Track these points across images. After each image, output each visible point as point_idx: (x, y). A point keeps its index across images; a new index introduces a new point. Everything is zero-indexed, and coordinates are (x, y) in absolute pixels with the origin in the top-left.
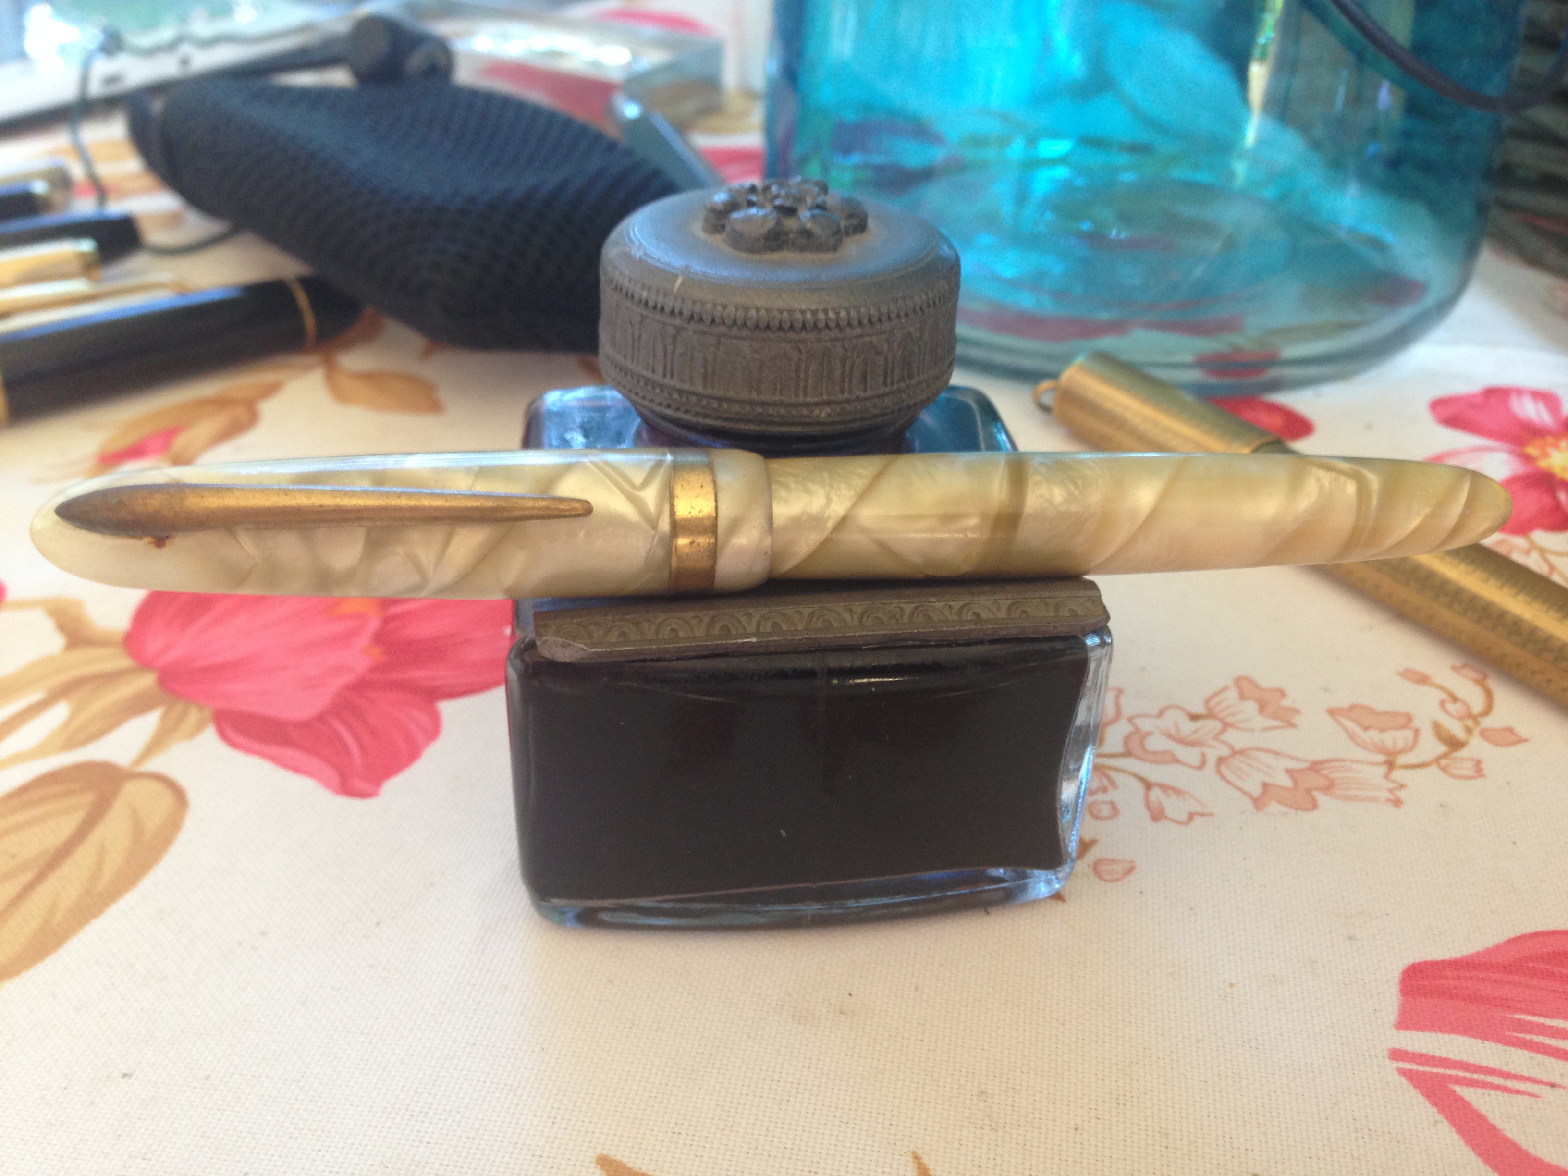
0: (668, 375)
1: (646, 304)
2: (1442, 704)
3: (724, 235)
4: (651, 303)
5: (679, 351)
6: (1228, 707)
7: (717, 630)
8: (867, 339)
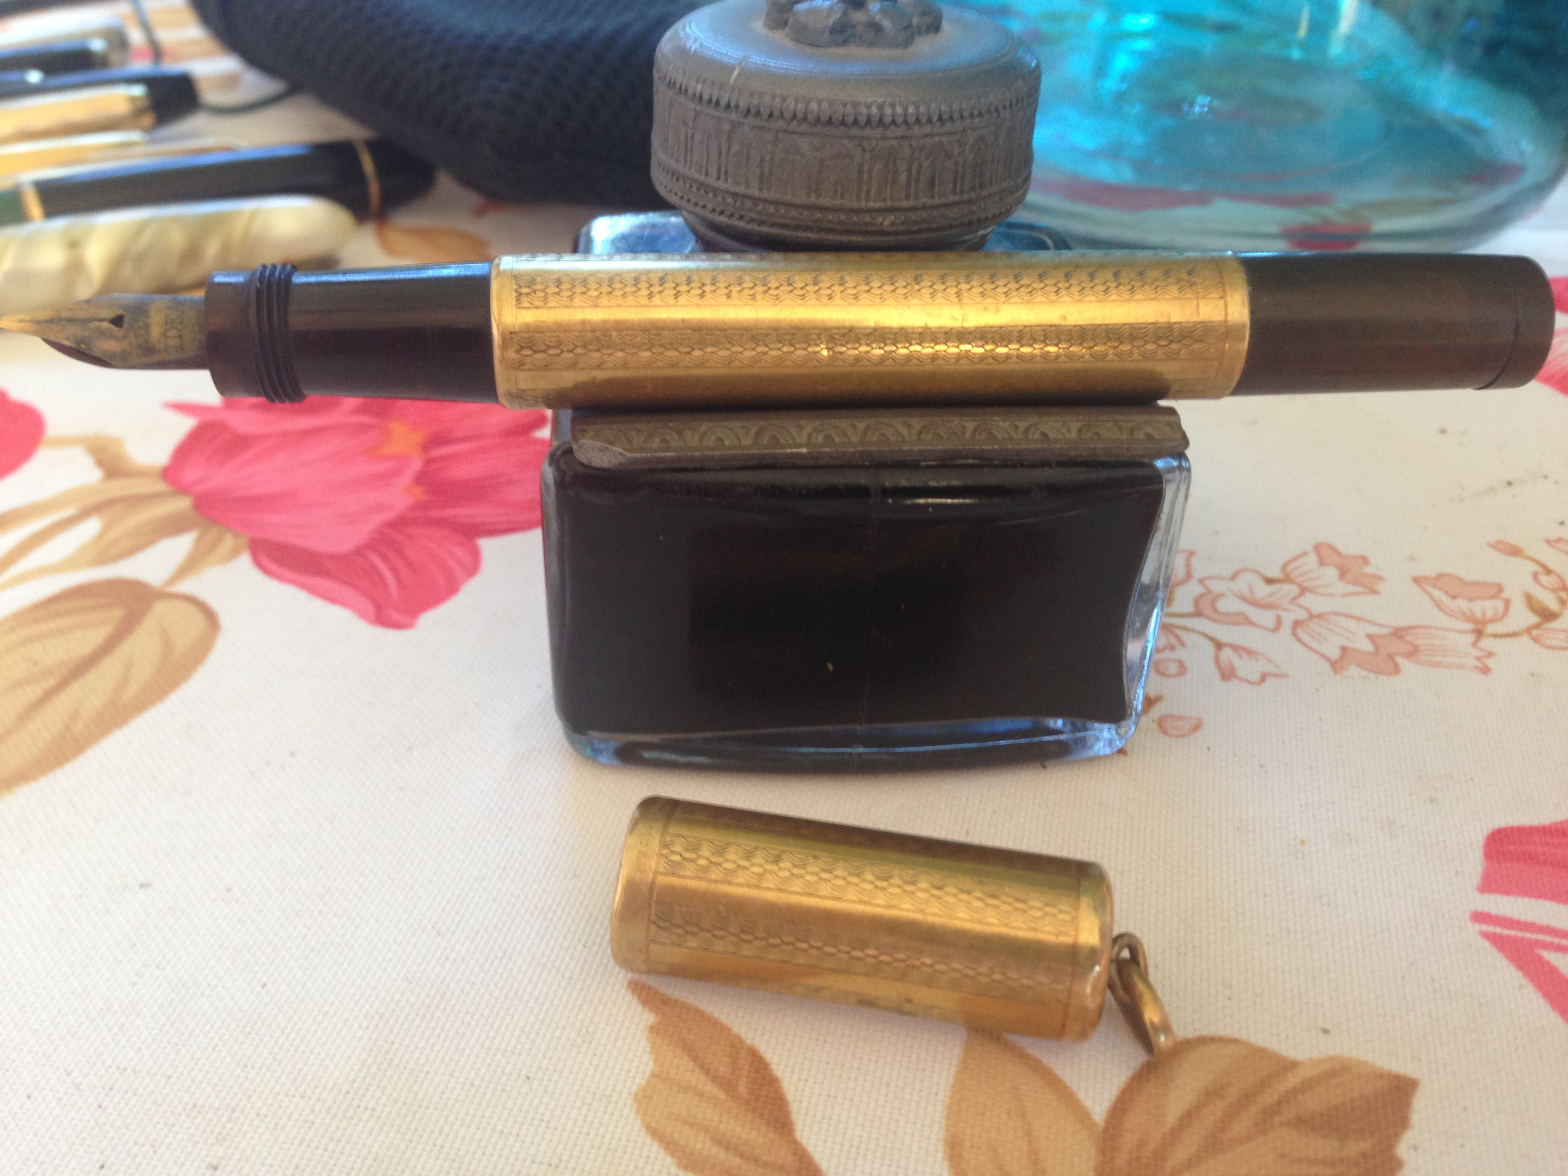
0: (723, 177)
1: (701, 98)
2: (1535, 576)
3: (787, 30)
4: (706, 97)
5: (735, 149)
6: (1306, 573)
7: (765, 440)
8: (937, 139)
